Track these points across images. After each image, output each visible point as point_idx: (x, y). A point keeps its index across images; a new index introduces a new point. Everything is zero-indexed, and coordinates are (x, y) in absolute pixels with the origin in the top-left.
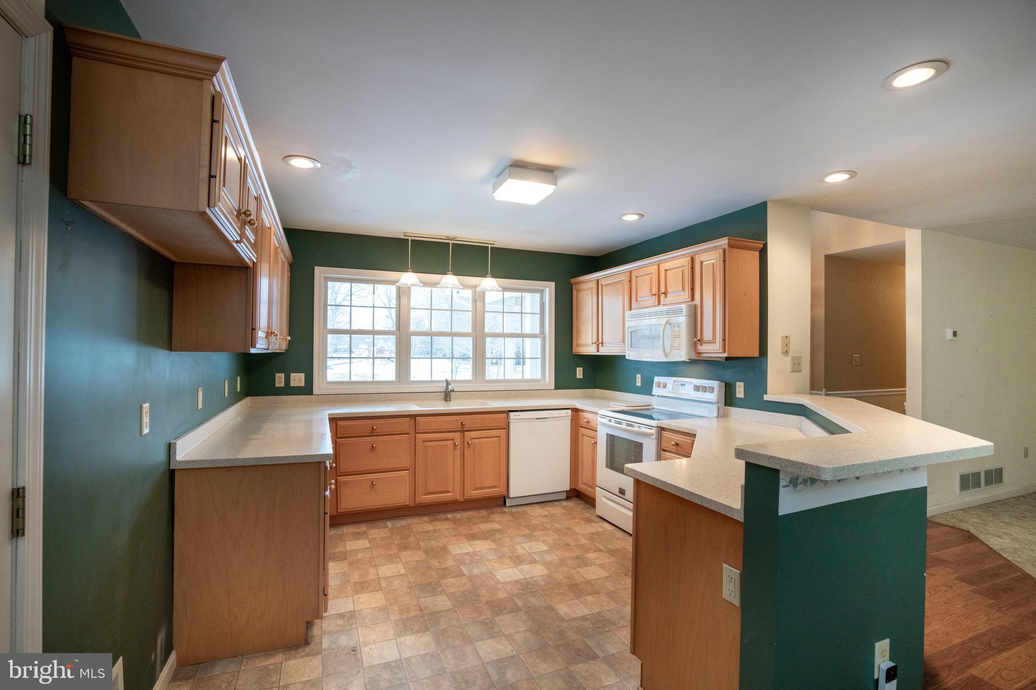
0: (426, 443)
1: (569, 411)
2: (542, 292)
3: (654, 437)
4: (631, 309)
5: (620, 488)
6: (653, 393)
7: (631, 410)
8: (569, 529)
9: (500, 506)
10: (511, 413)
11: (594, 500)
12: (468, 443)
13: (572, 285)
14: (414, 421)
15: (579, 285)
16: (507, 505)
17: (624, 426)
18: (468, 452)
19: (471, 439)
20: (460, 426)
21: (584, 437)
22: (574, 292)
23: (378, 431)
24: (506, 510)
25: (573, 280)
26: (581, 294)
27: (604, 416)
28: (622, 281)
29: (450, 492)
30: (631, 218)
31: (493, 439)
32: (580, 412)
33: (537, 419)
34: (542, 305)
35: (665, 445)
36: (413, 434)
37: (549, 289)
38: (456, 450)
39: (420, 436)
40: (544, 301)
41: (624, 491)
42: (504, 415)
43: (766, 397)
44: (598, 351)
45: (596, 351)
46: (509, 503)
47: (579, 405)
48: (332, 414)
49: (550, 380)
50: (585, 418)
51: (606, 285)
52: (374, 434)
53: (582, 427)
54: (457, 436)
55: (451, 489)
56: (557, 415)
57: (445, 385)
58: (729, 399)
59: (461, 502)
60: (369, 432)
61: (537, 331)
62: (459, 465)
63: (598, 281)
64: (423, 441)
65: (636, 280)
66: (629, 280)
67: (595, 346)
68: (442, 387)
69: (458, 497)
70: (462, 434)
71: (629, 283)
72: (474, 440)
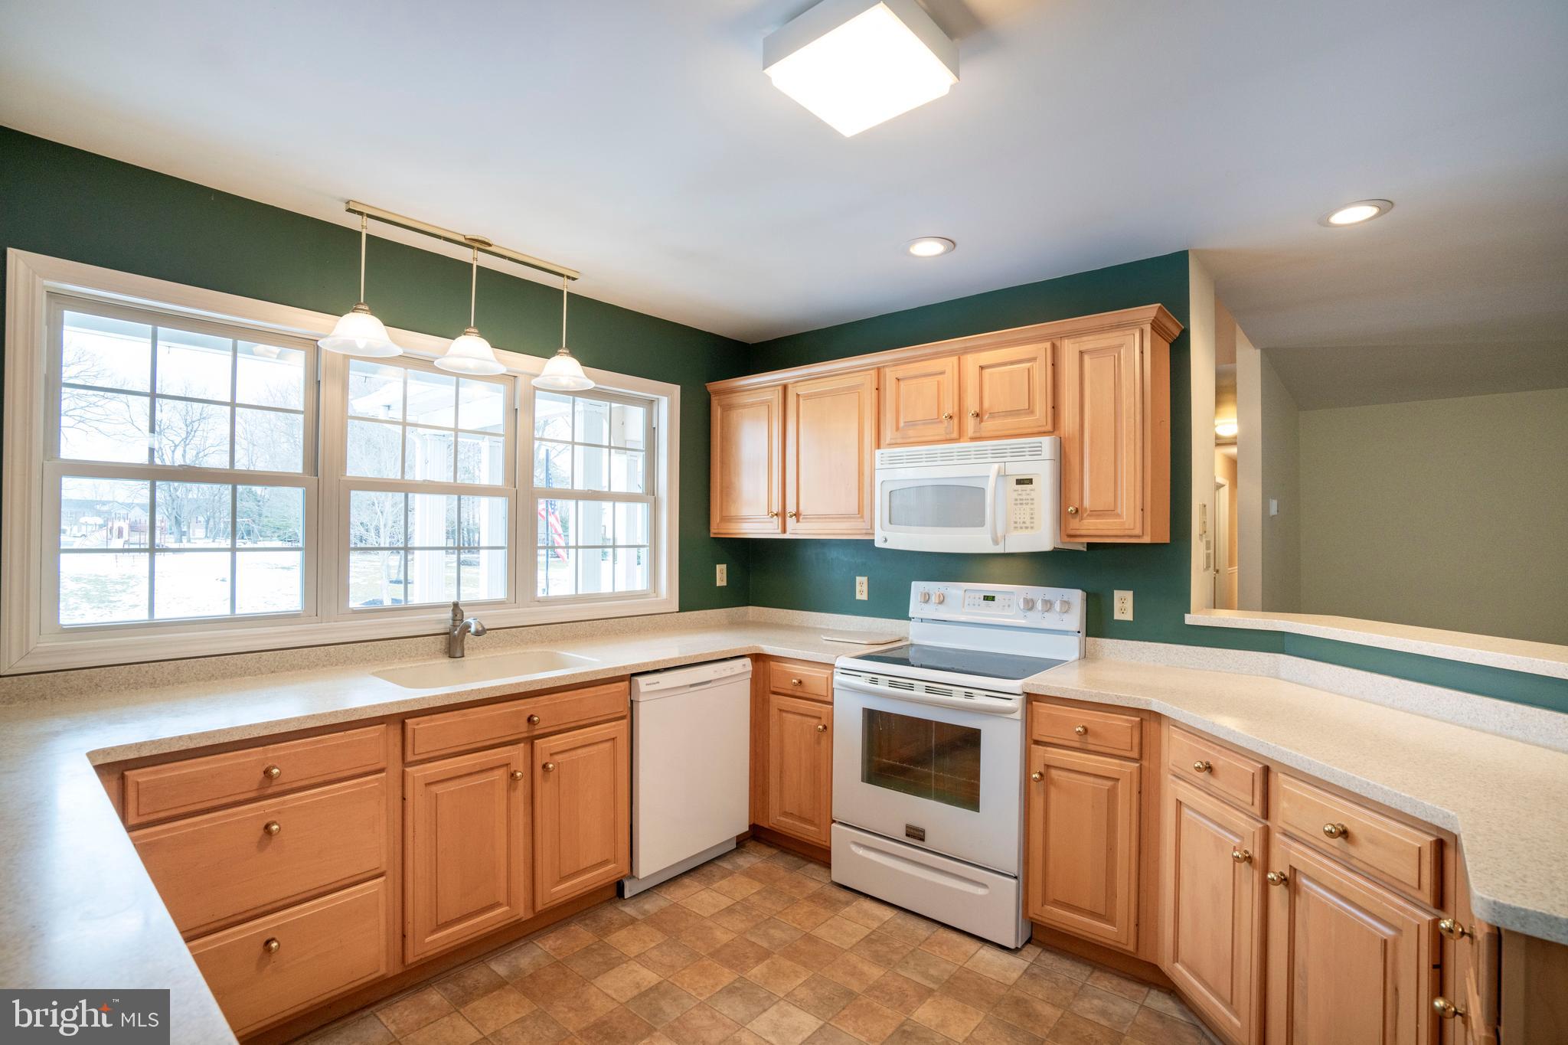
0: (434, 789)
1: (748, 661)
2: (650, 403)
3: (1018, 715)
4: (879, 447)
5: (908, 827)
6: (910, 615)
7: (882, 652)
8: (809, 938)
9: (610, 901)
10: (641, 680)
11: (827, 852)
12: (545, 766)
13: (710, 395)
14: (399, 731)
15: (730, 395)
16: (627, 895)
17: (923, 694)
18: (544, 790)
19: (551, 755)
20: (523, 726)
21: (784, 714)
22: (717, 412)
23: (285, 781)
24: (629, 910)
25: (713, 386)
26: (735, 414)
27: (847, 671)
28: (858, 386)
29: (497, 905)
30: (928, 249)
31: (601, 746)
32: (772, 663)
33: (692, 686)
34: (651, 432)
35: (1041, 732)
36: (395, 768)
37: (667, 399)
38: (515, 789)
39: (417, 771)
40: (655, 425)
41: (923, 831)
42: (624, 685)
43: (1190, 619)
44: (784, 531)
45: (779, 531)
46: (630, 891)
47: (769, 647)
48: (105, 752)
49: (668, 590)
50: (791, 675)
51: (809, 397)
52: (270, 791)
53: (775, 693)
54: (517, 754)
55: (502, 898)
56: (728, 673)
57: (449, 615)
58: (1098, 624)
59: (529, 920)
60: (255, 787)
61: (638, 487)
62: (521, 827)
63: (785, 388)
64: (428, 785)
65: (898, 388)
66: (874, 386)
67: (777, 521)
68: (440, 621)
69: (522, 912)
70: (529, 747)
71: (874, 392)
72: (559, 758)
